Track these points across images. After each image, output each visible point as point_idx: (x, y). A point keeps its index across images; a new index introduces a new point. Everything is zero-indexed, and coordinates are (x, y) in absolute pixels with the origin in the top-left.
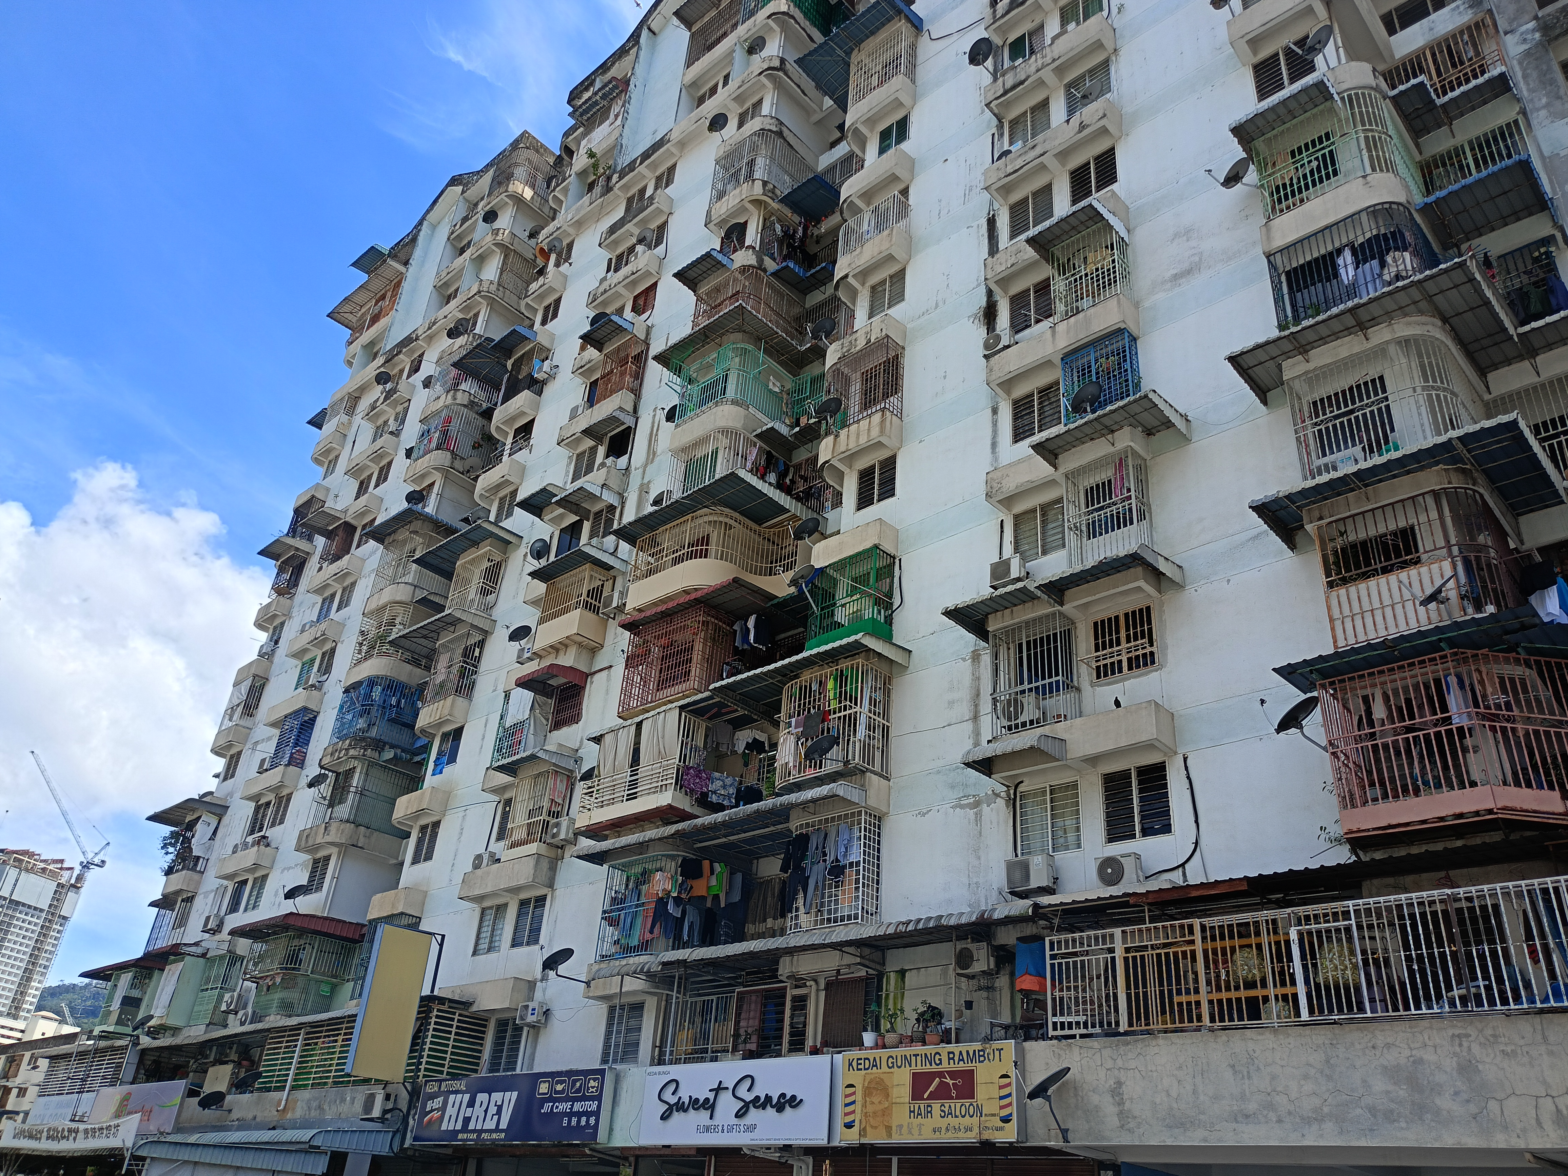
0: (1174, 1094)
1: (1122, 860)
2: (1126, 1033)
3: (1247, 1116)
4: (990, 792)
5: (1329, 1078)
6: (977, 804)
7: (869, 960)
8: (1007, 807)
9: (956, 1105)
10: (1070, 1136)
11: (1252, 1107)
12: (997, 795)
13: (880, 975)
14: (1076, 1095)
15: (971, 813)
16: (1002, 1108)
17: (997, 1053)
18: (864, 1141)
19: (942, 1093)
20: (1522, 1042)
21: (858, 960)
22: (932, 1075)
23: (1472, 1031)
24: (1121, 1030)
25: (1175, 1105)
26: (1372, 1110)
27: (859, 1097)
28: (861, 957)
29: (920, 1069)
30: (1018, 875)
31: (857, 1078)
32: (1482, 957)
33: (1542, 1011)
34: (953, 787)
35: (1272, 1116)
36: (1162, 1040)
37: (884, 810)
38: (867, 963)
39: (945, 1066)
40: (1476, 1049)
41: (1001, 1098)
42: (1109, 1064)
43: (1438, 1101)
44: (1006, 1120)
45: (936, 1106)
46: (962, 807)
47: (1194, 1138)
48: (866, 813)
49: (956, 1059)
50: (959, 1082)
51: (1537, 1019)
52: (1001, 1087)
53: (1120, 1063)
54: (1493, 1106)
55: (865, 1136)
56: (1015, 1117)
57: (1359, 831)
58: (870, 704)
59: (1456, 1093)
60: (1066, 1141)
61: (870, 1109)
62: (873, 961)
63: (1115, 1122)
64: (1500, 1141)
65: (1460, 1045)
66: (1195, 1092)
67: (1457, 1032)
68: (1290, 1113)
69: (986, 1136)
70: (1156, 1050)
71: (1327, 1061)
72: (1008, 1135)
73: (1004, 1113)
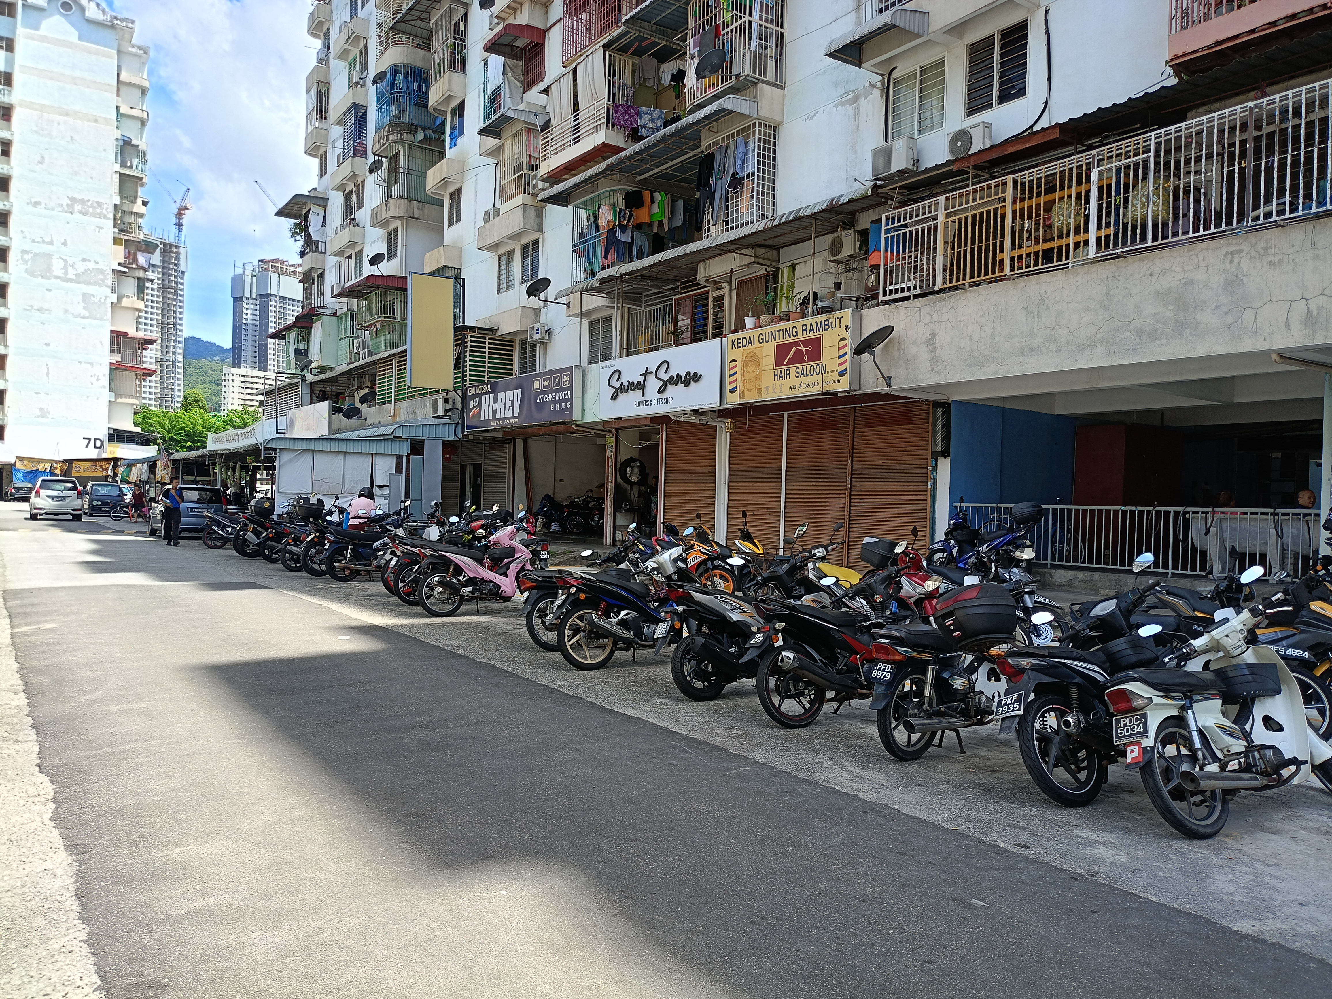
0: (976, 338)
1: (971, 131)
2: (941, 291)
3: (1032, 350)
4: (867, 85)
5: (1106, 308)
6: (856, 99)
7: (764, 259)
8: (882, 96)
9: (807, 366)
10: (893, 382)
11: (1037, 341)
12: (873, 86)
13: (777, 271)
14: (899, 349)
15: (850, 108)
16: (840, 365)
17: (838, 321)
18: (742, 401)
19: (798, 359)
20: (1291, 250)
21: (753, 259)
22: (790, 345)
23: (1245, 247)
24: (936, 289)
25: (975, 348)
26: (1139, 332)
27: (739, 369)
28: (756, 256)
29: (782, 341)
30: (881, 162)
31: (737, 354)
32: (1269, 170)
33: (1318, 216)
34: (836, 85)
35: (1053, 347)
36: (972, 293)
37: (778, 118)
38: (762, 261)
39: (801, 337)
40: (1245, 263)
41: (840, 357)
42: (927, 319)
43: (1199, 317)
44: (842, 374)
45: (793, 368)
46: (843, 104)
47: (987, 373)
48: (760, 124)
49: (808, 330)
50: (810, 348)
51: (1309, 226)
52: (840, 349)
53: (935, 318)
54: (1249, 315)
55: (743, 398)
56: (848, 371)
57: (1185, 55)
58: (761, 11)
59: (1217, 307)
60: (889, 386)
61: (747, 376)
62: (768, 259)
63: (928, 366)
64: (1247, 345)
65: (1231, 262)
66: (992, 334)
67: (1231, 249)
68: (1068, 343)
69: (827, 388)
70: (965, 302)
71: (1108, 293)
72: (843, 386)
73: (841, 368)
